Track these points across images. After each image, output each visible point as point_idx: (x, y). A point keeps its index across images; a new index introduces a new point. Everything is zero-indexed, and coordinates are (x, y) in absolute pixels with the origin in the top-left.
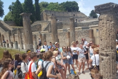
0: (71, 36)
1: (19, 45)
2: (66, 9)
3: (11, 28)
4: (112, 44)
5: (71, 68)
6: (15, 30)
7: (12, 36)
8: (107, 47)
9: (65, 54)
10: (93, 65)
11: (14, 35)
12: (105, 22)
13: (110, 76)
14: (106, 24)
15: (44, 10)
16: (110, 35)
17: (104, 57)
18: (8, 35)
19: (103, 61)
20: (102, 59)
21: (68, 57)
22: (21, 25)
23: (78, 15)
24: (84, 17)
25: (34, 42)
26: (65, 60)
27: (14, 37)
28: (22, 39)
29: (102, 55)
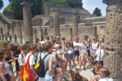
0: (73, 31)
1: (18, 39)
2: (70, 5)
3: (10, 21)
4: (119, 38)
5: (72, 63)
6: (14, 24)
7: (11, 30)
8: (113, 41)
9: (66, 49)
10: (97, 59)
11: (13, 28)
12: (113, 13)
13: (115, 72)
14: (115, 15)
15: (46, 4)
16: (117, 28)
17: (110, 52)
18: (6, 28)
19: (107, 56)
20: (107, 54)
21: (70, 52)
22: (21, 18)
23: (82, 12)
24: (88, 14)
25: (34, 36)
26: (66, 55)
27: (13, 31)
28: (21, 32)
29: (107, 49)
